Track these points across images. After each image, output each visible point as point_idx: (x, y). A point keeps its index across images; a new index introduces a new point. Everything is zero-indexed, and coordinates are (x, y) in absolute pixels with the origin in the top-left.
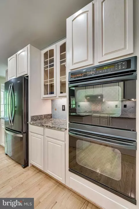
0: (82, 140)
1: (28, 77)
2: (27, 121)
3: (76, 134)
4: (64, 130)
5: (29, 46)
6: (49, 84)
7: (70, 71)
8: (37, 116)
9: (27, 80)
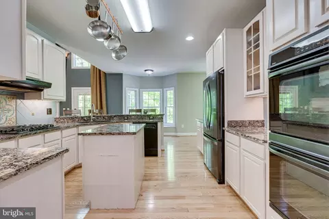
0: (288, 161)
1: (223, 70)
2: (223, 126)
3: (278, 150)
4: (262, 142)
5: (224, 31)
6: (253, 74)
7: (272, 52)
8: (237, 122)
9: (223, 75)
